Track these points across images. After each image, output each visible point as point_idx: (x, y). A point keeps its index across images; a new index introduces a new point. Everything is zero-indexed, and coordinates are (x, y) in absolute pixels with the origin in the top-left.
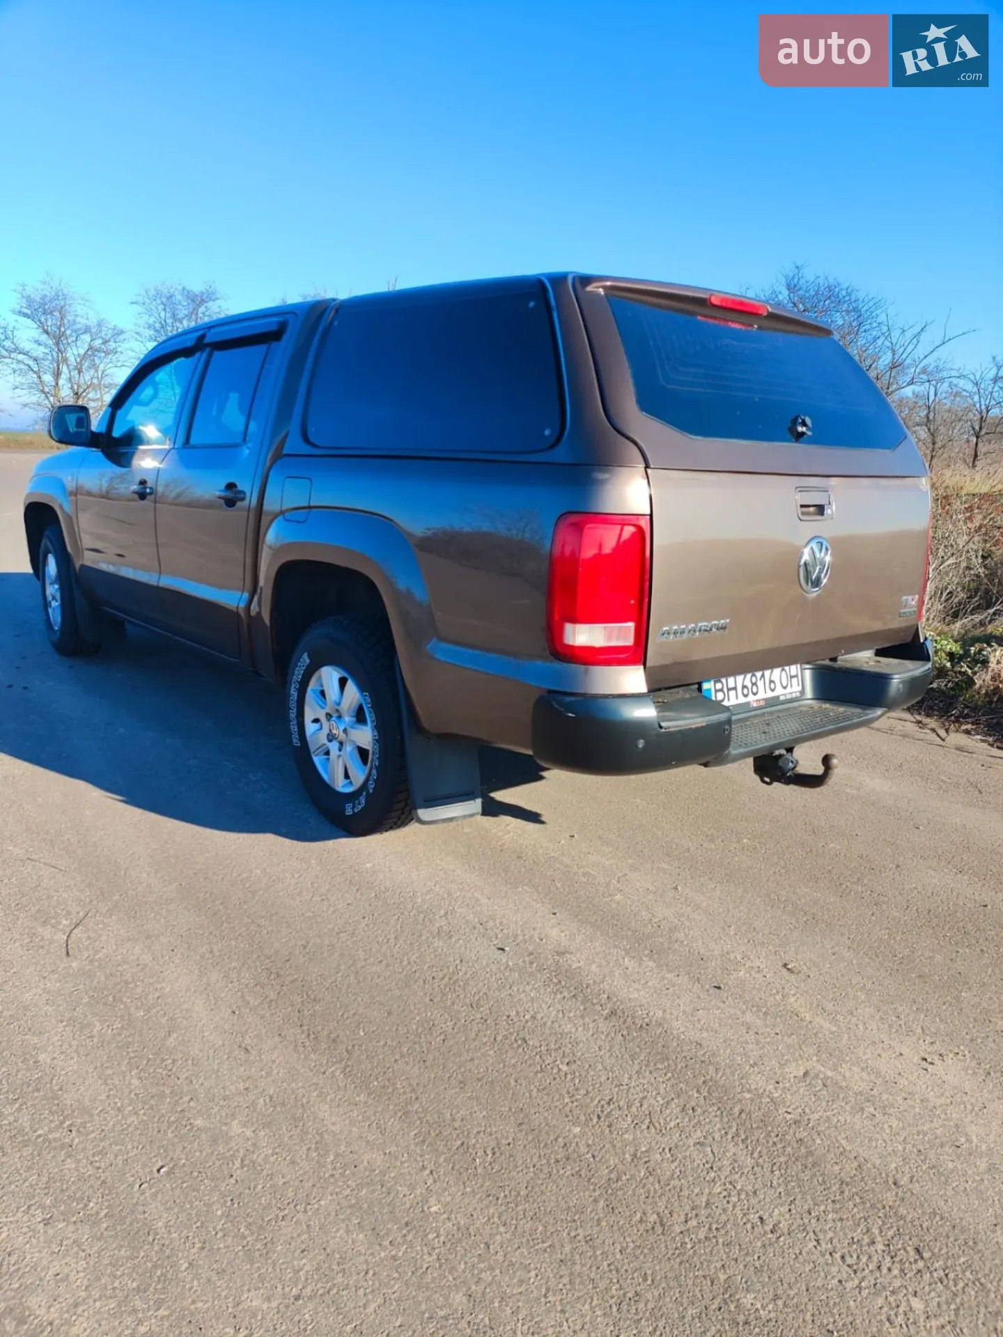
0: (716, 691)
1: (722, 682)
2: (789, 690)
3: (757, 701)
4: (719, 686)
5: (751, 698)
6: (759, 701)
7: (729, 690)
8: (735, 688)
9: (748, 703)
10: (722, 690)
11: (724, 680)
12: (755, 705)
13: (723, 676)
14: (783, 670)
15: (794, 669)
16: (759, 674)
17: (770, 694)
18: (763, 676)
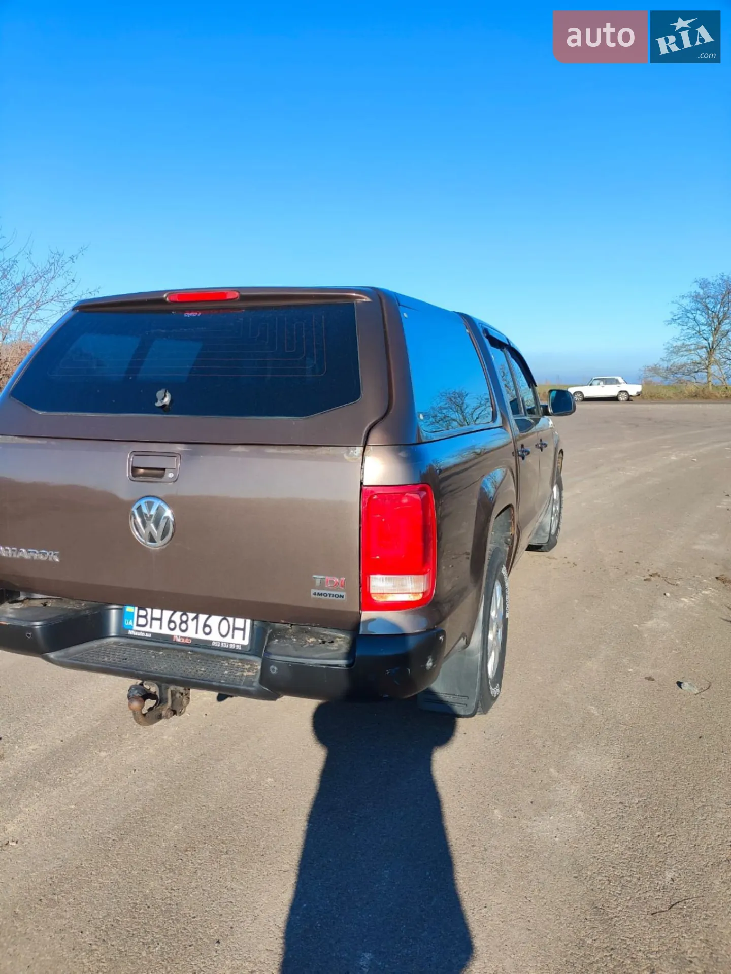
0: (139, 616)
1: (146, 611)
2: (228, 639)
3: (181, 637)
4: (142, 612)
5: (177, 633)
6: (185, 638)
7: (152, 619)
8: (160, 619)
9: (172, 637)
10: (145, 617)
11: (149, 610)
12: (179, 640)
13: (149, 607)
14: (225, 619)
15: (240, 622)
16: (191, 615)
17: (201, 636)
18: (196, 618)
